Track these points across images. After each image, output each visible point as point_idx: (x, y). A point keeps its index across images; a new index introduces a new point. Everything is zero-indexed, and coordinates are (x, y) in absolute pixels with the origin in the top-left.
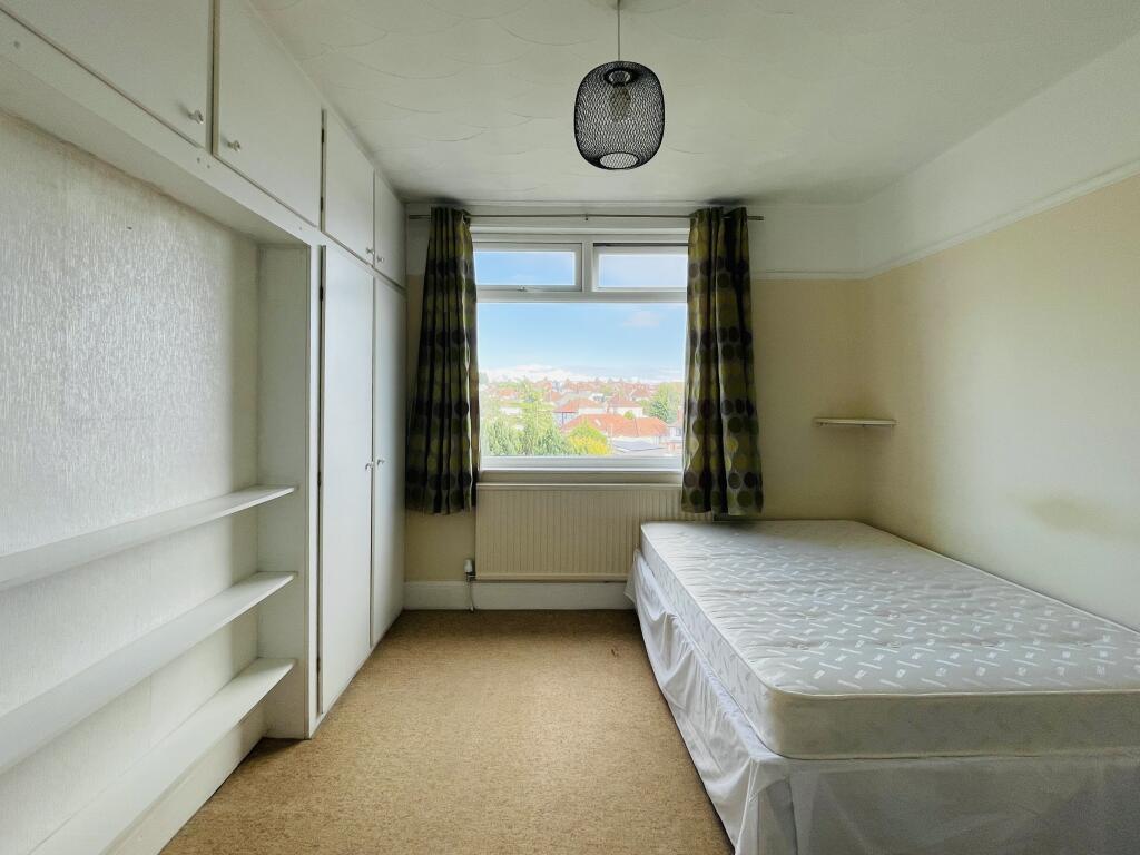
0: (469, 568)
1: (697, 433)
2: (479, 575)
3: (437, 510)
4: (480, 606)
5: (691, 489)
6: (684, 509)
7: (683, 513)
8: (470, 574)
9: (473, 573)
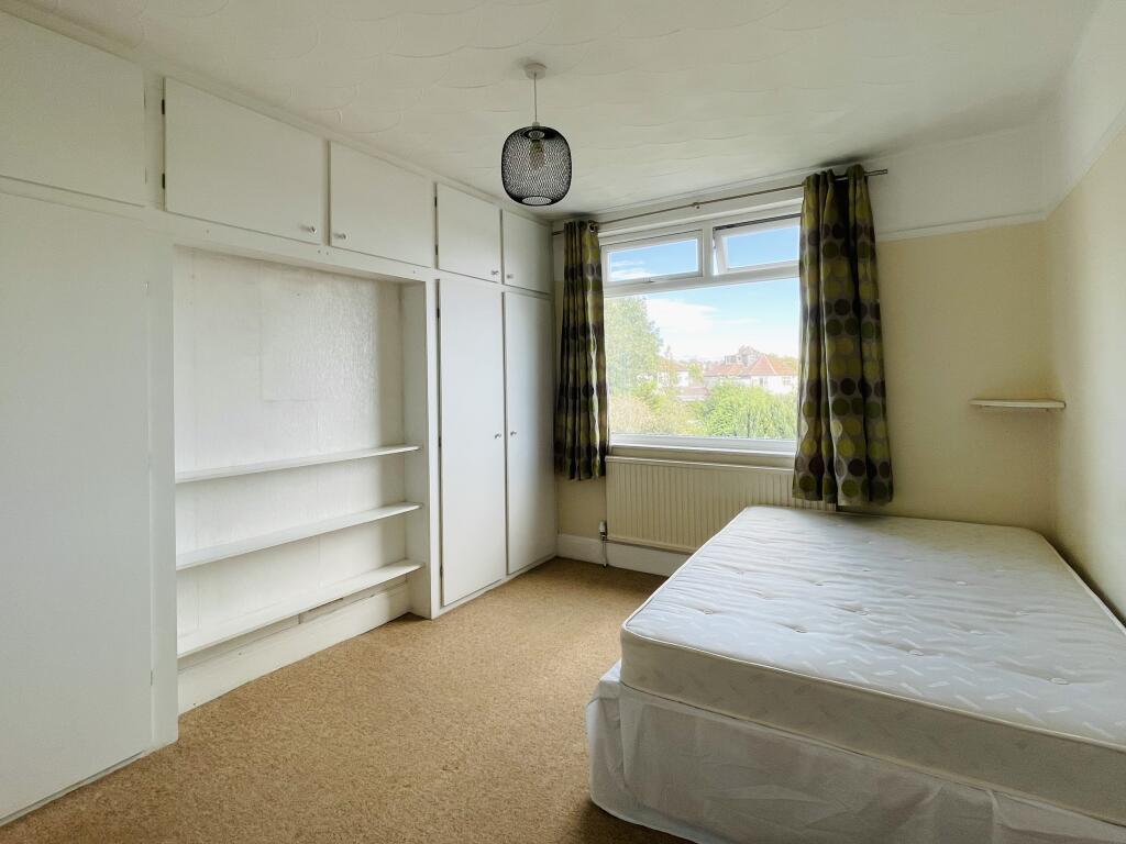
0: (602, 529)
1: (808, 416)
2: (610, 536)
3: (572, 477)
4: (613, 563)
5: (801, 474)
6: (794, 494)
7: (792, 500)
8: (604, 533)
9: (605, 533)
